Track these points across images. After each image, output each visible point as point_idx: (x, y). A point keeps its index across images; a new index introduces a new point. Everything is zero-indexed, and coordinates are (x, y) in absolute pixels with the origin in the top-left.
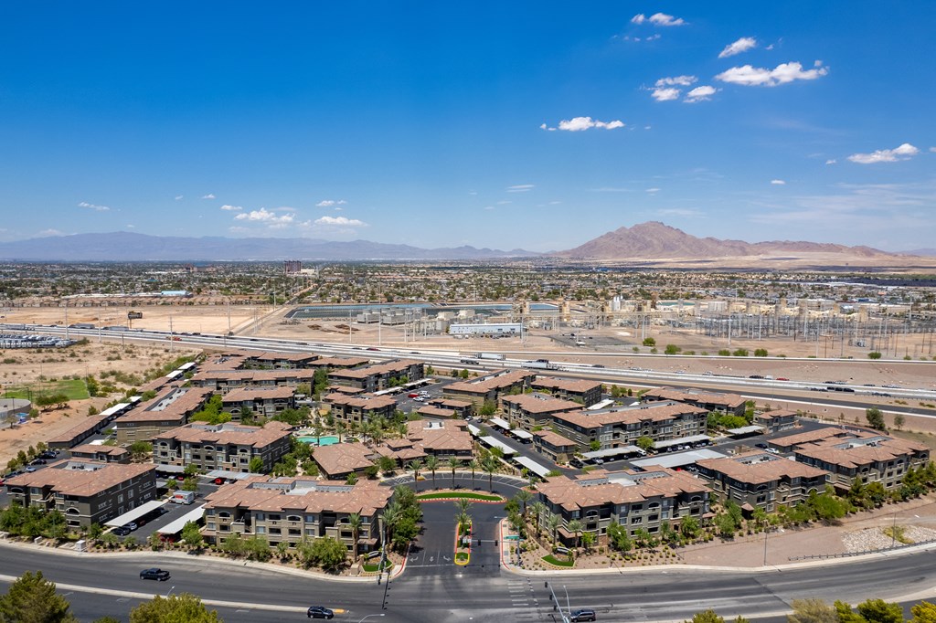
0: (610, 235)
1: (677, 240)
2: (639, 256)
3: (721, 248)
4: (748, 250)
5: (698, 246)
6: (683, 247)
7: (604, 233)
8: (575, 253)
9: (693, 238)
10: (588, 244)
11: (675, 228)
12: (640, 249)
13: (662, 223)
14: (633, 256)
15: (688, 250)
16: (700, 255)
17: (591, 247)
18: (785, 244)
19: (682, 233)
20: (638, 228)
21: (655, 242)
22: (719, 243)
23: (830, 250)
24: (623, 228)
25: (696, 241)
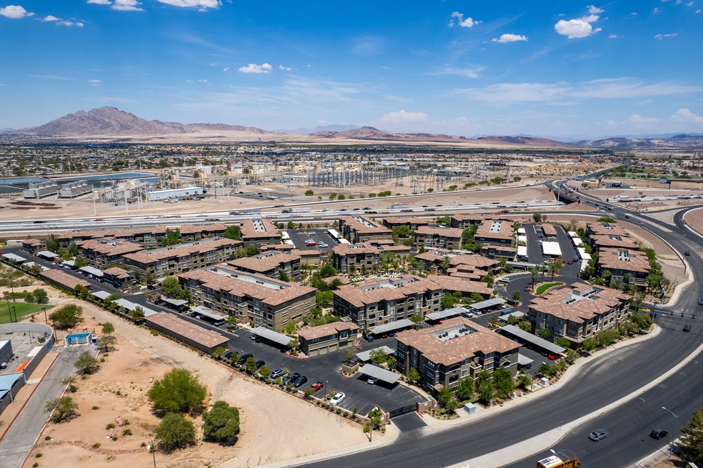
0: (70, 116)
1: (131, 122)
2: (102, 134)
3: (165, 128)
4: (185, 129)
5: (148, 126)
6: (136, 126)
7: (65, 115)
8: (41, 130)
9: (144, 120)
10: (51, 123)
11: (128, 112)
12: (101, 128)
13: (116, 108)
14: (97, 134)
15: (141, 129)
16: (151, 133)
17: (55, 126)
18: (208, 125)
19: (134, 116)
20: (96, 111)
21: (113, 123)
22: (163, 124)
23: (238, 130)
24: (83, 111)
25: (146, 123)
